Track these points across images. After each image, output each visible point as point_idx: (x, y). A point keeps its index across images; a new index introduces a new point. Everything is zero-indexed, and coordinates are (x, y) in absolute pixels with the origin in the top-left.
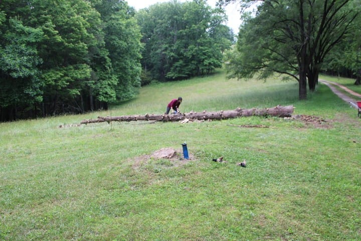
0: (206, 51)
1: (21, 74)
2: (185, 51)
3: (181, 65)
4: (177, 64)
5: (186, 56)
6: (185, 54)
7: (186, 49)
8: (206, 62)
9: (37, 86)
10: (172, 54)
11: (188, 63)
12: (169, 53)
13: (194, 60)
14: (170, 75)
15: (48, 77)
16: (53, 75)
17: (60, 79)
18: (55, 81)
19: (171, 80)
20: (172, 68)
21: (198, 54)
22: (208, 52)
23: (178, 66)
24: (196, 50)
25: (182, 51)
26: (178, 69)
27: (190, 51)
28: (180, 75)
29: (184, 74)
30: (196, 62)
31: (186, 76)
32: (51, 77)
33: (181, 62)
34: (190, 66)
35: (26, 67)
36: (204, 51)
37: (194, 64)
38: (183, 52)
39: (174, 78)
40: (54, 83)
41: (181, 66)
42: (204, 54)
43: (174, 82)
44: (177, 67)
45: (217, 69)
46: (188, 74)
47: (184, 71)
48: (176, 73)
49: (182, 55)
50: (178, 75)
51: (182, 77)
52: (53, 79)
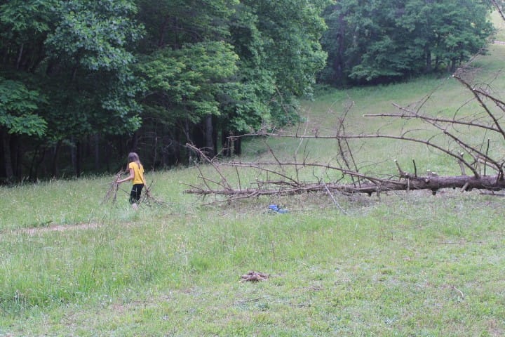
0: (452, 13)
2: (398, 15)
3: (387, 47)
4: (377, 46)
5: (400, 26)
6: (398, 22)
7: (401, 10)
8: (451, 40)
10: (368, 21)
11: (403, 43)
12: (359, 19)
13: (420, 37)
14: (359, 71)
15: (152, 71)
16: (165, 66)
17: (177, 77)
18: (170, 80)
19: (361, 83)
20: (365, 56)
21: (431, 22)
22: (455, 15)
23: (381, 49)
24: (426, 12)
25: (391, 13)
26: (379, 57)
27: (410, 13)
28: (385, 73)
29: (395, 69)
30: (424, 42)
31: (398, 74)
32: (159, 71)
33: (388, 40)
34: (409, 51)
36: (446, 14)
37: (420, 45)
38: (393, 18)
39: (368, 79)
40: (167, 85)
41: (389, 51)
42: (448, 21)
43: (370, 88)
44: (377, 52)
45: (475, 59)
46: (402, 70)
47: (395, 63)
48: (376, 67)
49: (391, 23)
50: (379, 73)
51: (389, 76)
52: (167, 77)
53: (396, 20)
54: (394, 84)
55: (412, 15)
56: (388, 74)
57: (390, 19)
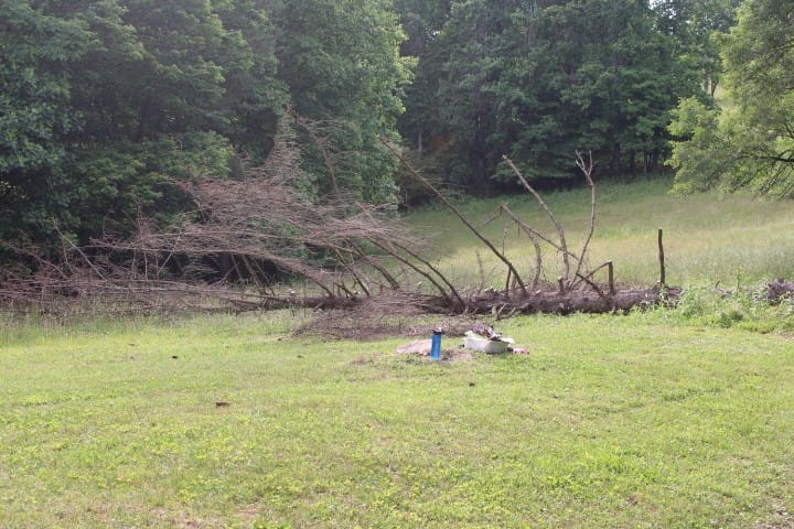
0: (646, 84)
1: (21, 161)
2: (565, 84)
3: (549, 133)
4: (535, 131)
5: (568, 102)
6: (566, 95)
7: (572, 77)
8: (645, 125)
9: (64, 200)
10: (517, 93)
11: (577, 126)
12: (506, 89)
13: (600, 117)
14: (511, 167)
15: (97, 171)
16: (114, 166)
17: (133, 179)
18: (120, 185)
19: (511, 188)
20: (516, 146)
21: (614, 94)
22: (651, 87)
23: (540, 137)
24: (609, 82)
25: (555, 81)
26: (537, 149)
27: (583, 82)
28: (546, 173)
29: (560, 168)
30: (604, 126)
31: (568, 175)
32: (105, 173)
33: (549, 123)
34: (582, 140)
35: (35, 139)
36: (636, 86)
37: (599, 131)
38: (556, 86)
40: (115, 192)
41: (552, 140)
42: (639, 95)
44: (534, 141)
47: (561, 157)
48: (532, 165)
49: (553, 95)
50: (538, 173)
51: (553, 178)
52: (114, 180)
53: (563, 92)
54: (569, 190)
55: (585, 85)
56: (551, 175)
57: (552, 89)
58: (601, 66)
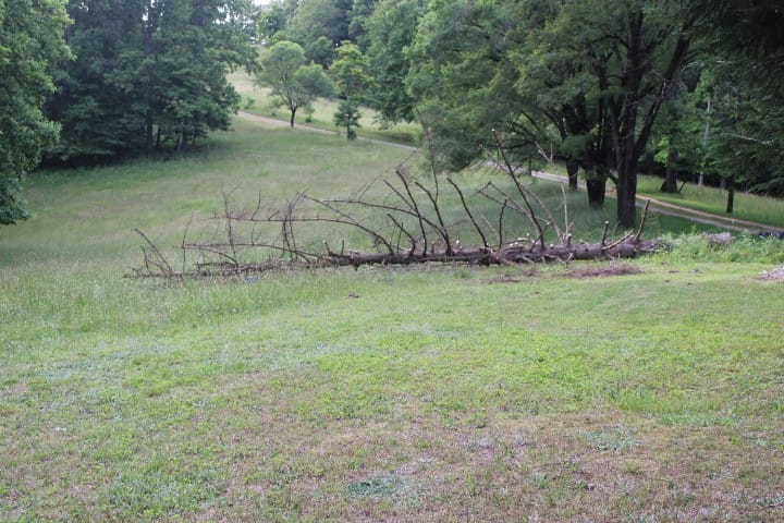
0: (184, 71)
2: (107, 68)
3: (91, 112)
4: (76, 110)
5: (111, 85)
6: (108, 78)
7: (112, 62)
8: (185, 108)
13: (139, 100)
21: (155, 80)
22: (188, 74)
23: (82, 116)
24: (149, 68)
25: (96, 65)
26: (79, 127)
27: (124, 67)
28: (88, 150)
29: (102, 145)
30: (144, 108)
31: (109, 152)
33: (91, 103)
34: (124, 121)
36: (176, 72)
37: (140, 113)
38: (98, 70)
39: (64, 158)
41: (95, 120)
42: (178, 82)
43: (66, 173)
44: (76, 119)
45: (216, 135)
46: (115, 148)
47: (101, 135)
48: (75, 142)
49: (95, 79)
50: (80, 150)
51: (93, 156)
53: (105, 75)
54: (102, 167)
55: (127, 70)
56: (93, 152)
57: (94, 73)
58: (142, 53)
